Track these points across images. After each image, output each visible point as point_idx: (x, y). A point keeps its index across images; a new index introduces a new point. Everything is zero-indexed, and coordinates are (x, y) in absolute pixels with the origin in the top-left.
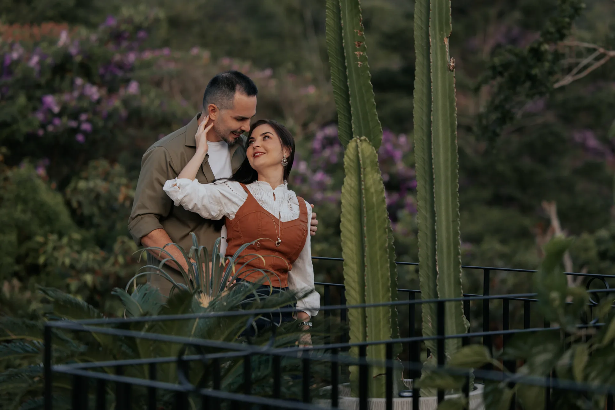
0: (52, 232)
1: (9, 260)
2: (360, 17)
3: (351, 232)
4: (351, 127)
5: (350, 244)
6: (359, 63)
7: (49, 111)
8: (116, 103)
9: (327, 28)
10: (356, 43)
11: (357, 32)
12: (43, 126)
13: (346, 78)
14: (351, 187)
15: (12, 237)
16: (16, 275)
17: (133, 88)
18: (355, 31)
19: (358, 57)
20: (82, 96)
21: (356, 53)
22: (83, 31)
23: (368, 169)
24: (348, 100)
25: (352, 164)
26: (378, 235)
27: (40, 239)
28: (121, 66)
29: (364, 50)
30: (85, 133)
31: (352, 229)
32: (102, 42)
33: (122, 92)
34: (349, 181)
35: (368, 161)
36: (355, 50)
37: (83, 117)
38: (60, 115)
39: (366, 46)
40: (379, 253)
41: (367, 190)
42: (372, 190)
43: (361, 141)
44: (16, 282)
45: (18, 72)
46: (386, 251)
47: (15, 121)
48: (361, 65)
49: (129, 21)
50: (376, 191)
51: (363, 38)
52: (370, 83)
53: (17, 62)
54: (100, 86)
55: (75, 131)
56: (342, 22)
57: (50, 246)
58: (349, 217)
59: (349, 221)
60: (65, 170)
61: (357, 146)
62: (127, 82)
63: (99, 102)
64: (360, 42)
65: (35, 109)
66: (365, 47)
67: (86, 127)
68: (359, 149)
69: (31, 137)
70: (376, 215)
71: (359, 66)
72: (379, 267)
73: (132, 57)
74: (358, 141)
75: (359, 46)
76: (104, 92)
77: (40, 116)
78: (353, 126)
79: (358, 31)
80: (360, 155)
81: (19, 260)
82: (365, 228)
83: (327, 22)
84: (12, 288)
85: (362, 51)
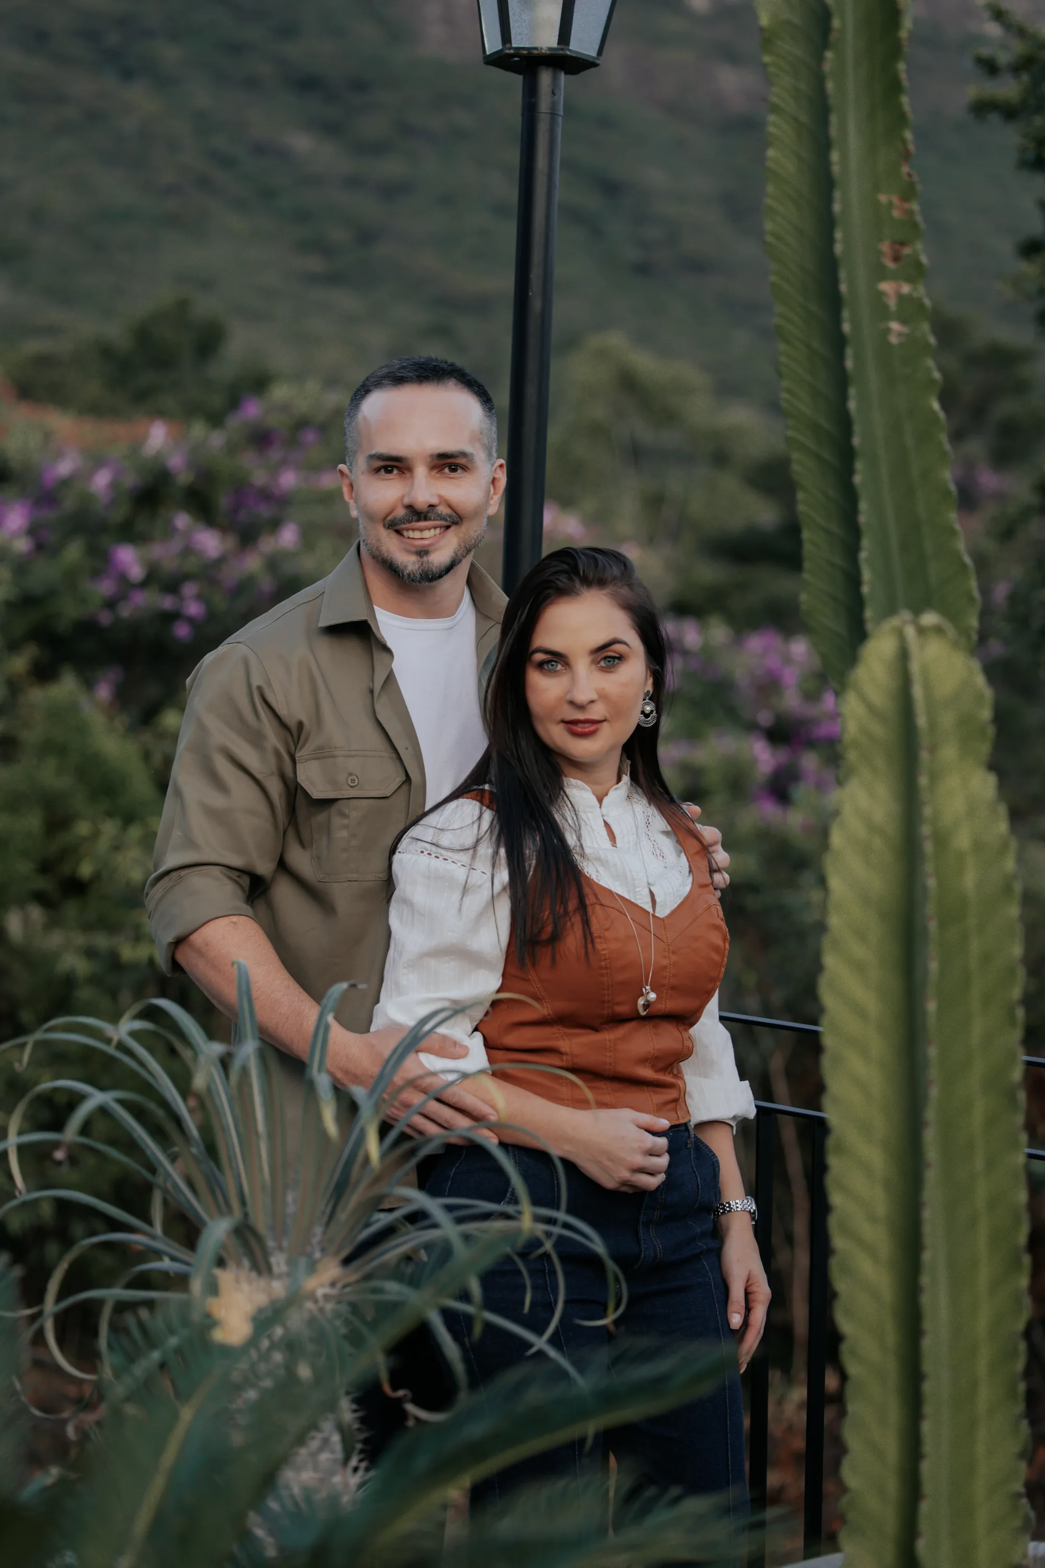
0: (110, 814)
1: (24, 867)
2: (904, 141)
3: (860, 1012)
4: (853, 580)
5: (857, 1064)
6: (895, 326)
7: (122, 578)
8: (253, 563)
9: (770, 189)
10: (885, 247)
11: (890, 205)
12: (111, 604)
13: (842, 381)
14: (872, 828)
15: (33, 822)
16: (41, 898)
17: (288, 536)
18: (883, 198)
19: (892, 303)
20: (188, 551)
21: (886, 287)
22: (198, 430)
23: (949, 752)
24: (849, 471)
25: (878, 730)
26: (977, 1029)
27: (83, 828)
28: (266, 495)
29: (915, 272)
30: (191, 620)
31: (871, 1002)
32: (232, 449)
33: (267, 545)
34: (863, 800)
35: (947, 720)
36: (881, 273)
37: (189, 589)
38: (144, 584)
39: (924, 259)
40: (980, 1109)
41: (941, 840)
42: (962, 840)
43: (921, 631)
44: (36, 913)
45: (69, 503)
46: (1013, 1099)
47: (52, 593)
48: (900, 335)
49: (285, 408)
50: (978, 846)
51: (915, 225)
52: (936, 406)
53: (66, 483)
54: (224, 529)
55: (171, 617)
56: (835, 156)
57: (103, 844)
58: (859, 951)
59: (859, 968)
60: (152, 690)
61: (904, 655)
62: (275, 525)
63: (221, 561)
64: (903, 244)
65: (97, 574)
66: (919, 265)
67: (194, 609)
68: (915, 668)
69: (88, 627)
70: (975, 946)
71: (894, 340)
72: (979, 1163)
73: (289, 480)
74: (910, 632)
75: (896, 258)
76: (231, 542)
77: (105, 587)
78: (866, 575)
79: (895, 200)
80: (918, 692)
81: (45, 867)
82: (932, 1006)
83: (770, 164)
84: (26, 922)
85: (910, 280)
